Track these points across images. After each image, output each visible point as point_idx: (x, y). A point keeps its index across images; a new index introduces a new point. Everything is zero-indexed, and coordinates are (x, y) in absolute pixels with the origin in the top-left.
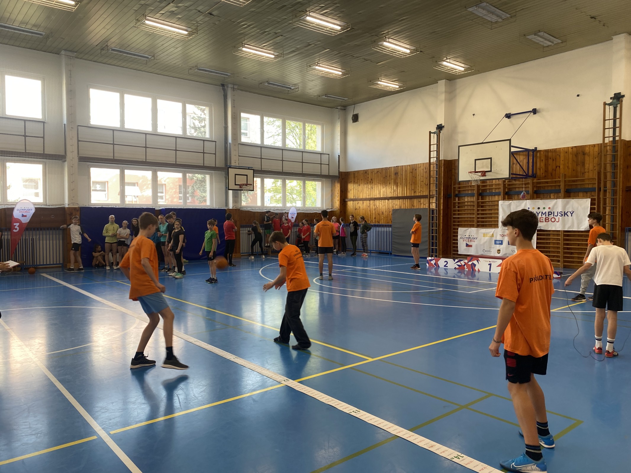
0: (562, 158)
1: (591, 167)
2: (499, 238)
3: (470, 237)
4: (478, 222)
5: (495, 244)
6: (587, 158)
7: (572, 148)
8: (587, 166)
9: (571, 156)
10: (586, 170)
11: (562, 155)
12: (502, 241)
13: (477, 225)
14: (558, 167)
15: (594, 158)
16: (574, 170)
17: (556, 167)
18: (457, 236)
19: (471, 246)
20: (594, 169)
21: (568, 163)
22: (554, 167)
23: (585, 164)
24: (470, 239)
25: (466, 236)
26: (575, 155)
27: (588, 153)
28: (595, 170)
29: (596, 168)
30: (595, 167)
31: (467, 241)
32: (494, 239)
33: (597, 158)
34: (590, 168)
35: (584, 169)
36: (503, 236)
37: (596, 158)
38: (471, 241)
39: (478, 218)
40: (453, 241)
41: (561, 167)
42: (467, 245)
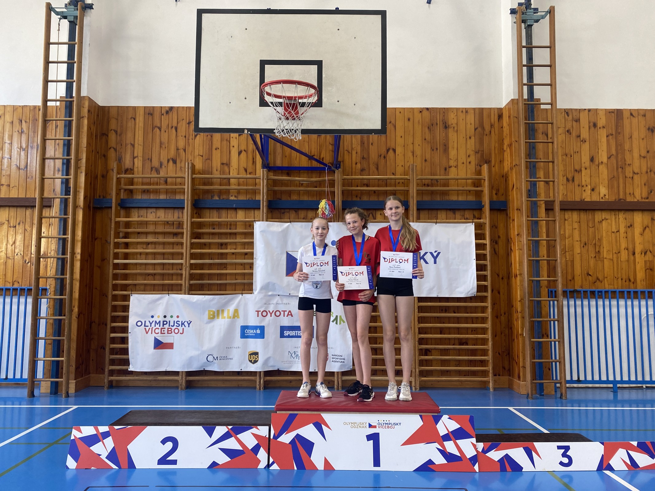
0: (400, 132)
1: (462, 157)
2: (253, 321)
3: (167, 319)
4: (192, 277)
5: (244, 336)
6: (452, 135)
7: (421, 111)
8: (452, 153)
9: (418, 129)
10: (452, 163)
11: (399, 124)
12: (262, 328)
13: (191, 285)
14: (391, 151)
15: (468, 137)
16: (426, 160)
17: (388, 151)
18: (125, 319)
19: (170, 346)
20: (469, 160)
21: (413, 144)
22: (383, 151)
23: (450, 149)
24: (167, 326)
25: (156, 319)
26: (429, 128)
27: (455, 125)
28: (470, 163)
29: (472, 159)
30: (469, 156)
31: (157, 331)
32: (240, 322)
33: (473, 138)
34: (459, 159)
35: (448, 159)
36: (264, 314)
37: (470, 138)
38: (169, 331)
39: (192, 267)
40: (113, 335)
41: (399, 150)
42: (159, 345)
